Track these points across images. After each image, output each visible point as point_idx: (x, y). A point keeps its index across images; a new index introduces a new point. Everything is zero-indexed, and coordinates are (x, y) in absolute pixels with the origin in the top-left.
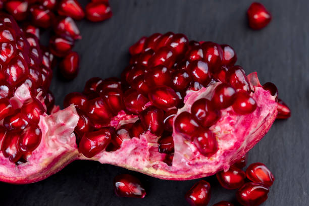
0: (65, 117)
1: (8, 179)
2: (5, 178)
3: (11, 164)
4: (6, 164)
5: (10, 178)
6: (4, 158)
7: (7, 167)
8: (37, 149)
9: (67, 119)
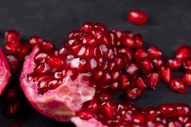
0: (84, 92)
1: (29, 98)
2: (28, 96)
3: (36, 90)
4: (35, 89)
5: (30, 97)
6: (36, 86)
7: (33, 91)
8: (52, 91)
9: (85, 94)
